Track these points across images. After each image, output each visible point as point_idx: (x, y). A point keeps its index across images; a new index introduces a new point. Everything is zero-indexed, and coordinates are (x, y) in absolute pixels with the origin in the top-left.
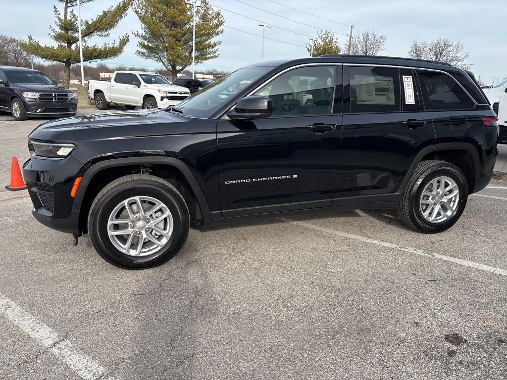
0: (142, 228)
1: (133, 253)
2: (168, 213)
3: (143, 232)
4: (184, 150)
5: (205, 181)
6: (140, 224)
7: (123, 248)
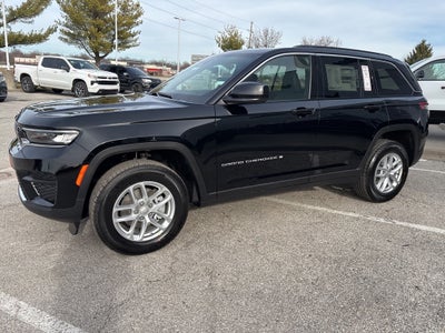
0: (145, 213)
1: (137, 238)
2: (170, 197)
3: (147, 217)
4: (184, 134)
5: (205, 163)
6: (143, 209)
7: (128, 234)
